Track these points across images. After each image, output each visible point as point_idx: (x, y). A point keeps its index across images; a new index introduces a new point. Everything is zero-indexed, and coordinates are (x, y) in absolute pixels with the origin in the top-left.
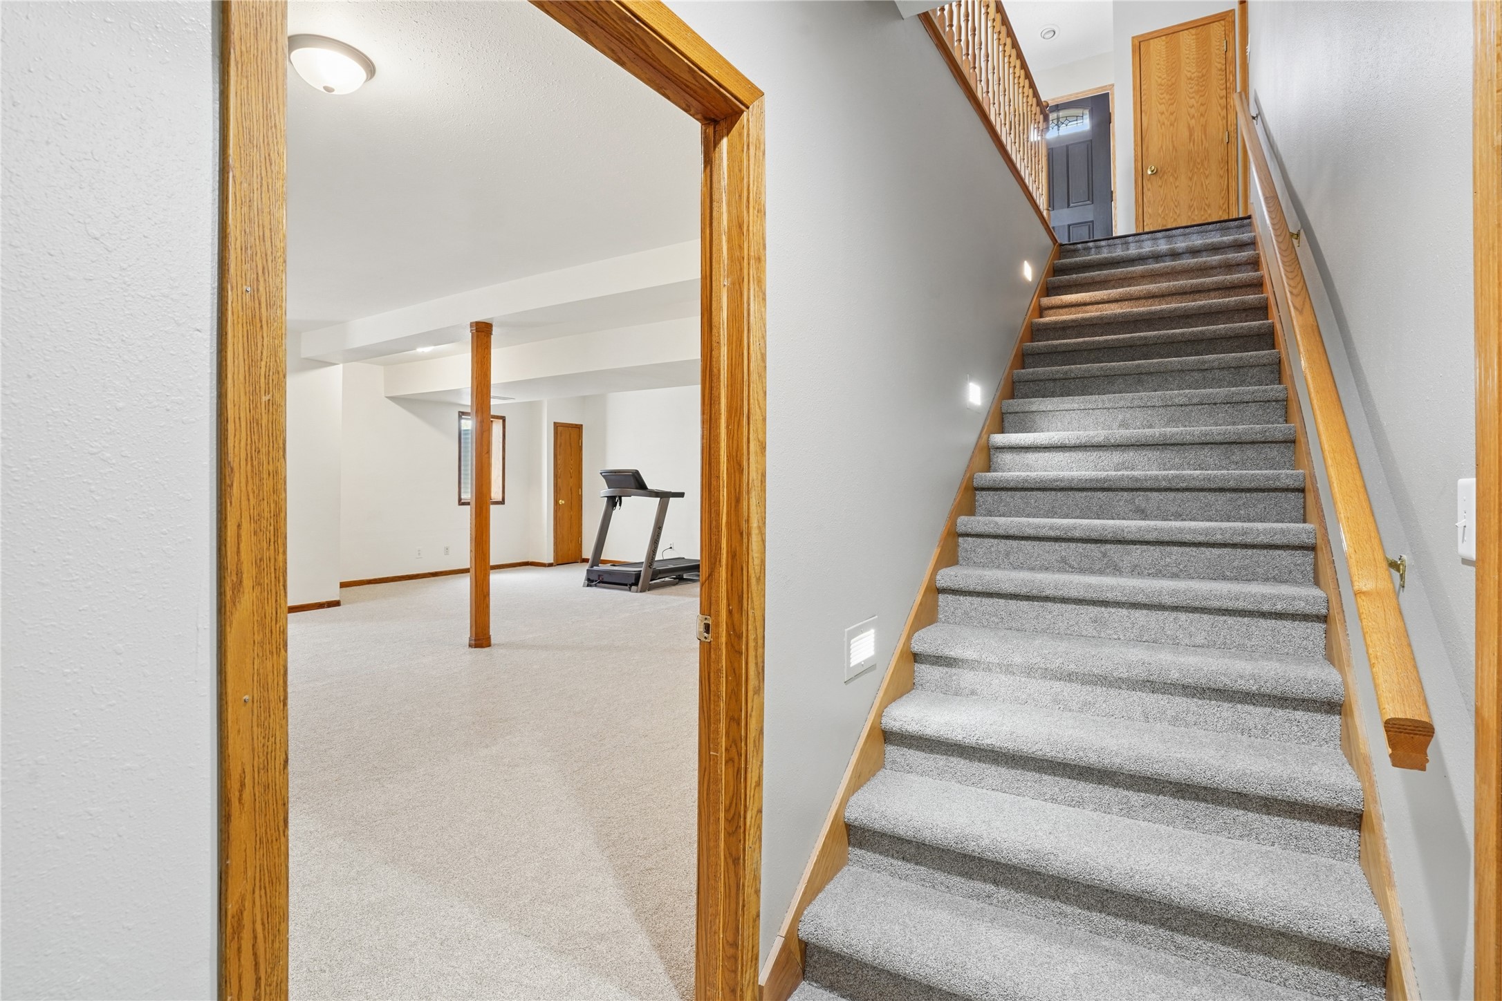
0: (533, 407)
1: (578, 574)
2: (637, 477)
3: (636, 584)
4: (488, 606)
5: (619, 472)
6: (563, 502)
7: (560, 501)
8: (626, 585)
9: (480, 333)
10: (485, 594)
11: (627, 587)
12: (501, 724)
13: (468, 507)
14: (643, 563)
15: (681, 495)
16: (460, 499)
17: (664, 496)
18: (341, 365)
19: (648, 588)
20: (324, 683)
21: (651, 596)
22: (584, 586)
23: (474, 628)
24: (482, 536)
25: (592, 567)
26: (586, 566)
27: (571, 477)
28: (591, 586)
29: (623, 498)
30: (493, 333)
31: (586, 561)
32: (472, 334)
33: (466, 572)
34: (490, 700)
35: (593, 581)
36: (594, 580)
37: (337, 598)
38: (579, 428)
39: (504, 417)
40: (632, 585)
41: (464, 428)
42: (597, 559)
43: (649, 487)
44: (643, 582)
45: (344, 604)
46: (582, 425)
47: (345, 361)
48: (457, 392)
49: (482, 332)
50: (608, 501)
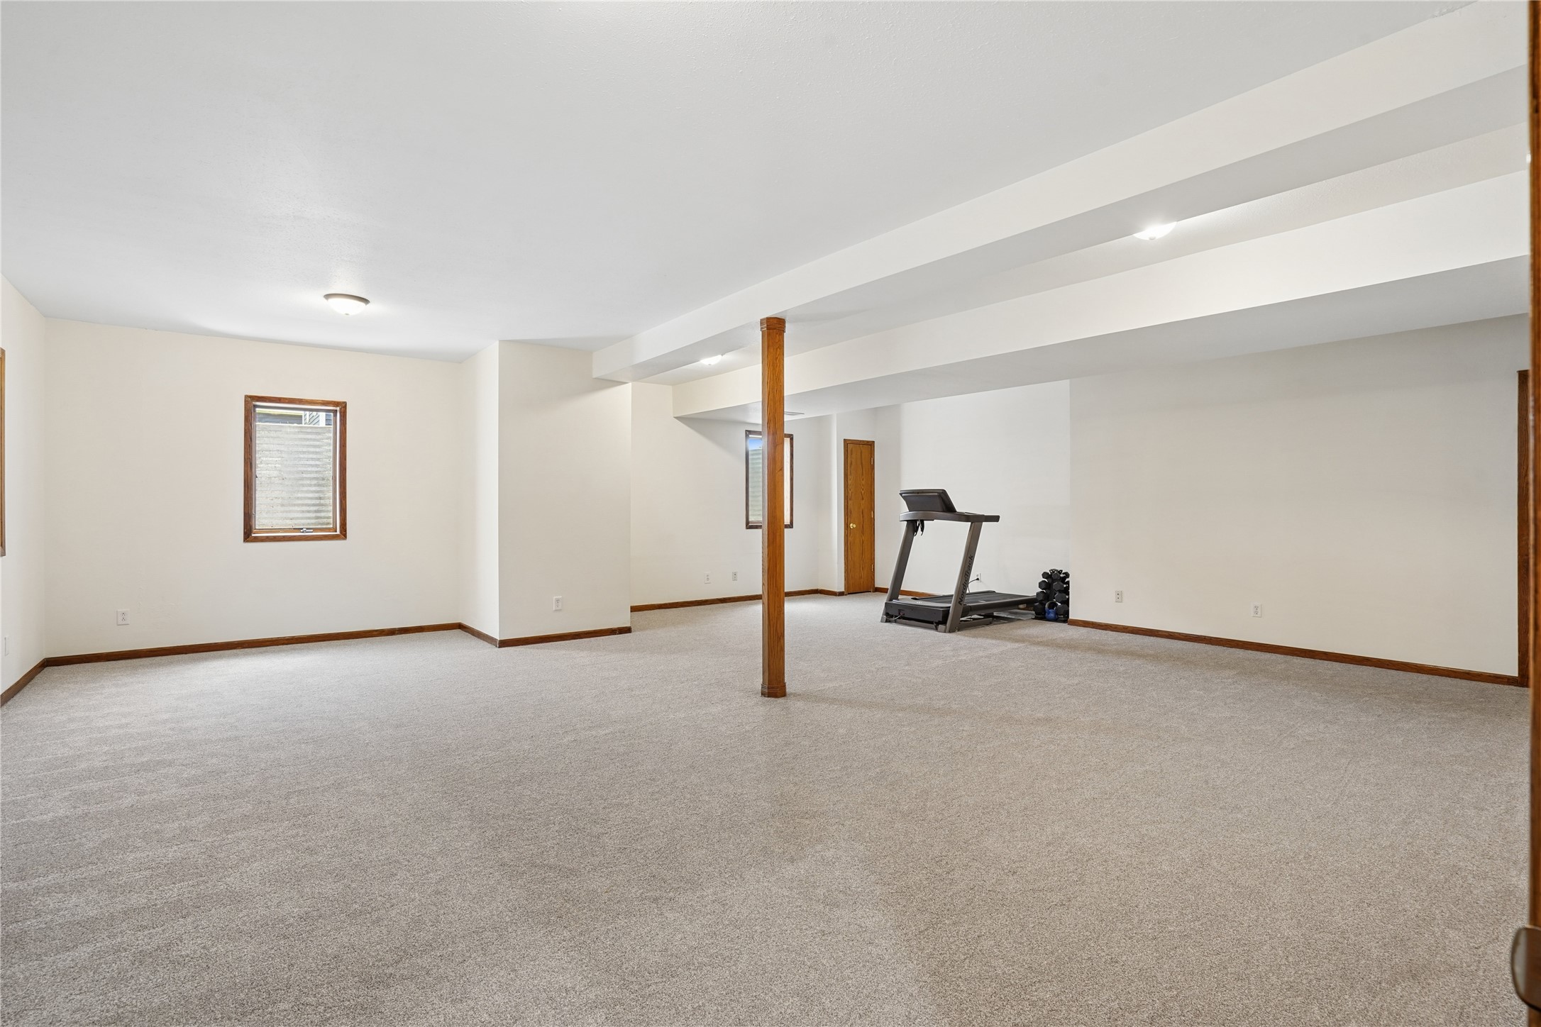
0: (821, 422)
1: (876, 606)
2: (944, 498)
3: (944, 622)
4: (782, 650)
5: (923, 493)
6: (855, 526)
7: (851, 525)
8: (932, 623)
9: (771, 331)
10: (779, 635)
11: (933, 626)
12: (808, 822)
13: (760, 531)
14: (952, 596)
15: (996, 519)
16: (747, 522)
17: (976, 521)
18: (630, 384)
19: (958, 627)
20: (607, 731)
21: (963, 638)
22: (882, 621)
23: (767, 674)
24: (776, 567)
25: (891, 600)
26: (884, 598)
27: (863, 499)
28: (890, 622)
29: (925, 522)
30: (786, 330)
31: (884, 591)
32: (763, 332)
33: (758, 599)
34: (791, 778)
35: (892, 616)
36: (895, 614)
37: (628, 625)
38: (871, 445)
39: (792, 435)
40: (938, 623)
41: (750, 448)
42: (896, 590)
43: (958, 509)
44: (952, 620)
45: (635, 631)
46: (874, 442)
47: (636, 379)
48: (743, 408)
49: (774, 329)
50: (908, 526)
